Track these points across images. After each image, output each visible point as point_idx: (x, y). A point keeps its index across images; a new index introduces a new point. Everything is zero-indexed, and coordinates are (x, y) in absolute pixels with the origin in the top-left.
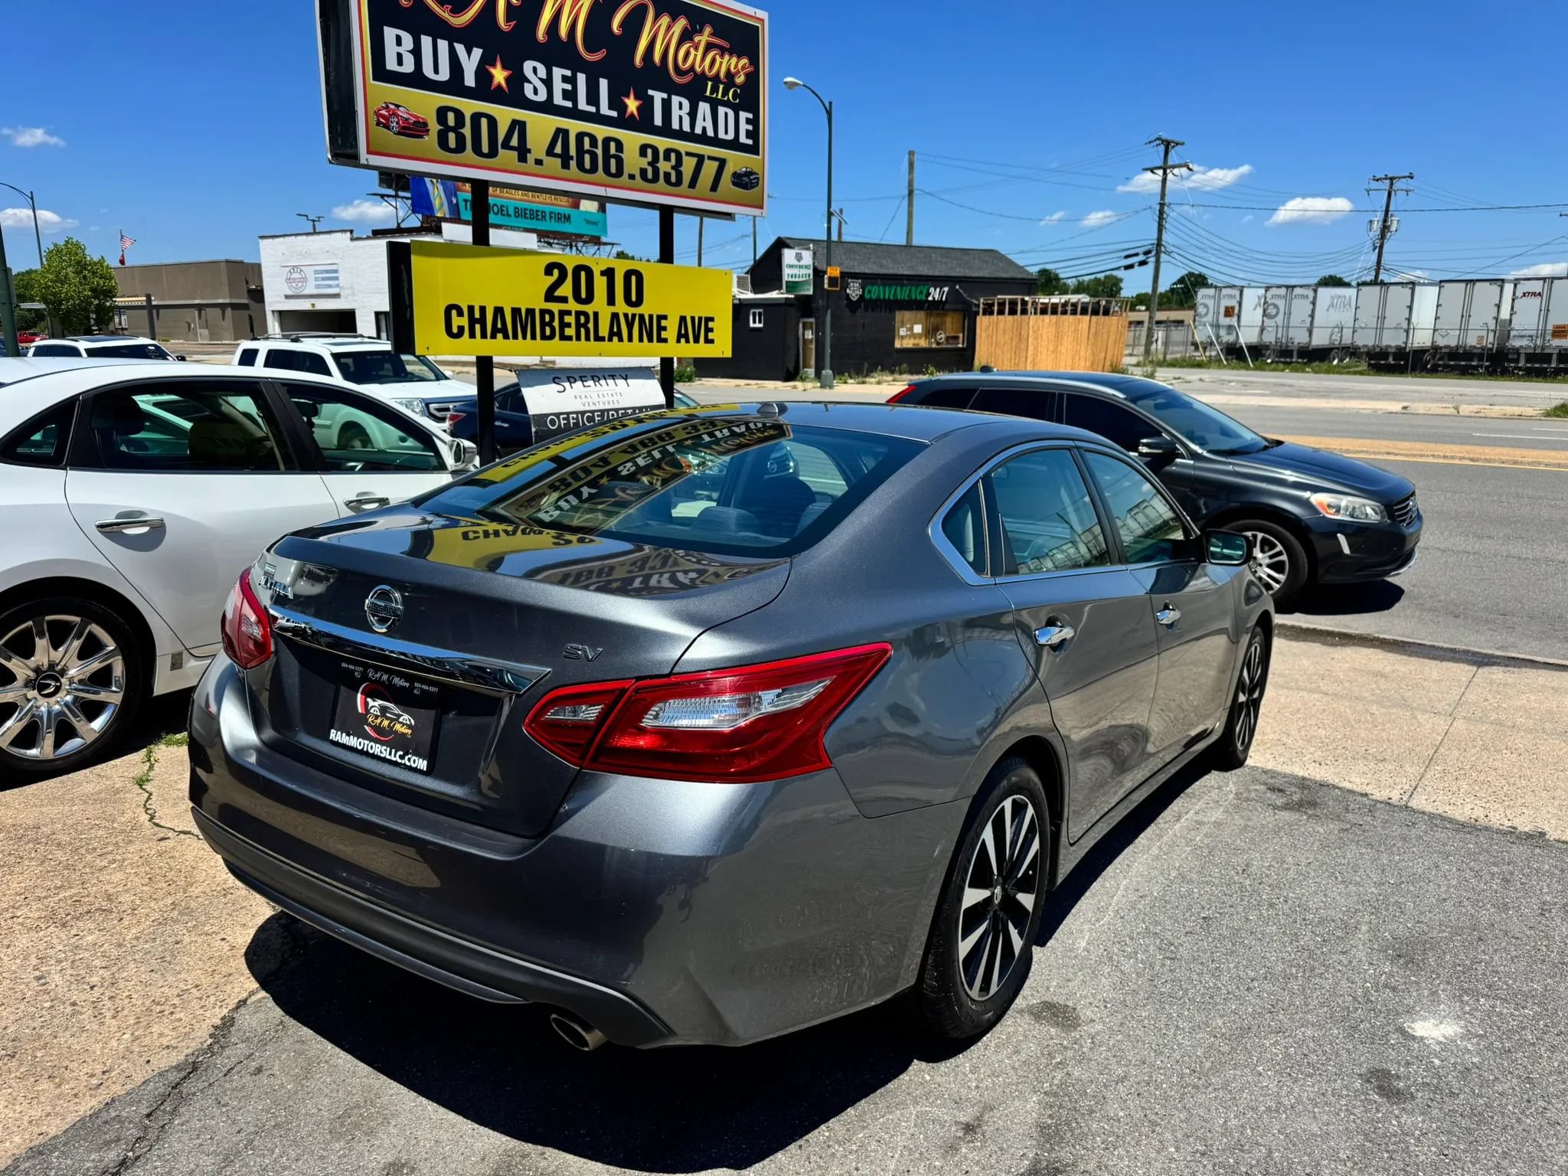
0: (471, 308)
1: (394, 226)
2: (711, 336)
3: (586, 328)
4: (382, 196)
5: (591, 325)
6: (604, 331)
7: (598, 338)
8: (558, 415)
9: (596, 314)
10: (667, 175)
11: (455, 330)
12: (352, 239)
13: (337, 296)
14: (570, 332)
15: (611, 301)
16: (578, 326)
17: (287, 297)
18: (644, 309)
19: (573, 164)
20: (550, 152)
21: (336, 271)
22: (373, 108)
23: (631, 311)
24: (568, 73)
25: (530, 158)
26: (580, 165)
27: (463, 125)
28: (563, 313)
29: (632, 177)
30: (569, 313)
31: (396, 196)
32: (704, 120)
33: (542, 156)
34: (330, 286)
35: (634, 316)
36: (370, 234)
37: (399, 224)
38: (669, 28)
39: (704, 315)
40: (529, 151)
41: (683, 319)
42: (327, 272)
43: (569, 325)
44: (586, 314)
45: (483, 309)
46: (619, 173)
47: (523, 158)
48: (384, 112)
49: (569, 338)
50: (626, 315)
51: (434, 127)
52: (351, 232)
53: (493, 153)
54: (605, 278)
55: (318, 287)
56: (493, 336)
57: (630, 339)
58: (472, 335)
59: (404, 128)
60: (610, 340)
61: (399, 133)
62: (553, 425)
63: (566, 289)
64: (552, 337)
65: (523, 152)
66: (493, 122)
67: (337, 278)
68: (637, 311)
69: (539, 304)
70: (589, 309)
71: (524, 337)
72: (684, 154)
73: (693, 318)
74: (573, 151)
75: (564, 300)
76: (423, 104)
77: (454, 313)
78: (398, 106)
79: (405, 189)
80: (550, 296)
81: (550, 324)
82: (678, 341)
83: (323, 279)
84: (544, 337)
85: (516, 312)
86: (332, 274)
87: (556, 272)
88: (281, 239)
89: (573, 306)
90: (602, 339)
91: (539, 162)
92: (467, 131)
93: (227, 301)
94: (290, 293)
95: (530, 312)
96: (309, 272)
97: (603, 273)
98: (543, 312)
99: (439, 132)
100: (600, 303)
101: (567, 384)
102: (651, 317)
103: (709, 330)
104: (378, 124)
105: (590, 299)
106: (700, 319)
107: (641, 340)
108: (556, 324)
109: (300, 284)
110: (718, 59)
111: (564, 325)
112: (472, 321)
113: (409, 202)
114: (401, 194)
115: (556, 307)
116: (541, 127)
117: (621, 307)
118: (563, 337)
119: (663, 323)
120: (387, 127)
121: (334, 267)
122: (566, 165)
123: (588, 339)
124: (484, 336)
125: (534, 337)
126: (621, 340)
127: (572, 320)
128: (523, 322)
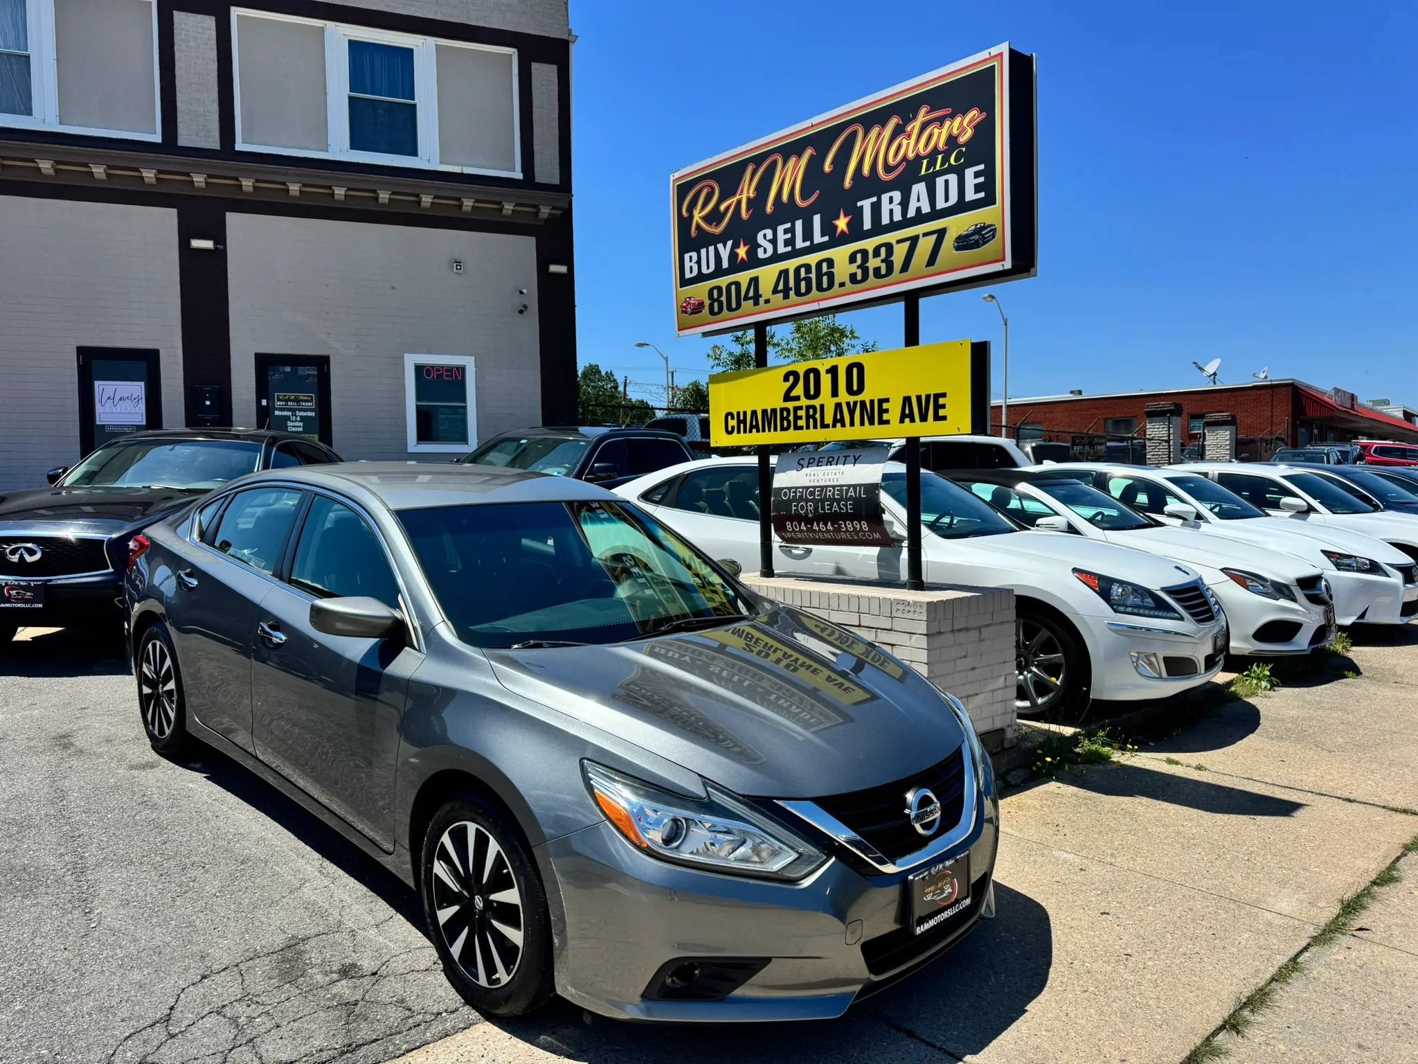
0: (738, 413)
2: (942, 412)
3: (814, 417)
5: (818, 416)
6: (829, 419)
7: (824, 426)
8: (790, 489)
9: (822, 406)
10: (877, 271)
11: (730, 429)
14: (802, 423)
15: (835, 393)
16: (808, 417)
18: (866, 396)
19: (792, 293)
20: (775, 291)
22: (680, 304)
23: (852, 399)
24: (789, 225)
25: (761, 300)
26: (798, 293)
27: (722, 294)
28: (796, 409)
29: (842, 285)
30: (801, 408)
33: (769, 295)
35: (855, 403)
39: (932, 392)
40: (761, 296)
41: (907, 400)
43: (801, 418)
44: (814, 407)
45: (745, 413)
46: (831, 285)
47: (756, 303)
48: (685, 304)
49: (801, 428)
50: (848, 404)
51: (707, 303)
53: (739, 305)
54: (829, 375)
56: (751, 432)
57: (852, 424)
58: (739, 432)
59: (693, 310)
60: (834, 426)
61: (691, 314)
62: (785, 496)
63: (799, 390)
64: (788, 428)
65: (756, 299)
66: (738, 284)
68: (859, 398)
69: (779, 403)
70: (816, 403)
71: (769, 430)
72: (894, 243)
73: (919, 398)
74: (792, 284)
75: (797, 398)
76: (703, 291)
77: (729, 417)
78: (690, 298)
80: (787, 397)
81: (787, 419)
82: (902, 421)
84: (783, 429)
85: (765, 412)
87: (791, 378)
89: (804, 402)
90: (827, 426)
91: (767, 301)
92: (724, 298)
95: (774, 411)
97: (828, 372)
98: (782, 410)
99: (710, 305)
102: (872, 402)
103: (938, 407)
104: (682, 312)
105: (817, 393)
106: (928, 397)
107: (862, 424)
108: (791, 418)
110: (936, 131)
111: (797, 418)
112: (739, 422)
115: (790, 405)
116: (769, 275)
117: (844, 397)
118: (797, 428)
119: (885, 406)
120: (686, 312)
122: (786, 297)
123: (815, 427)
124: (745, 431)
125: (775, 430)
126: (843, 424)
127: (802, 413)
128: (769, 419)
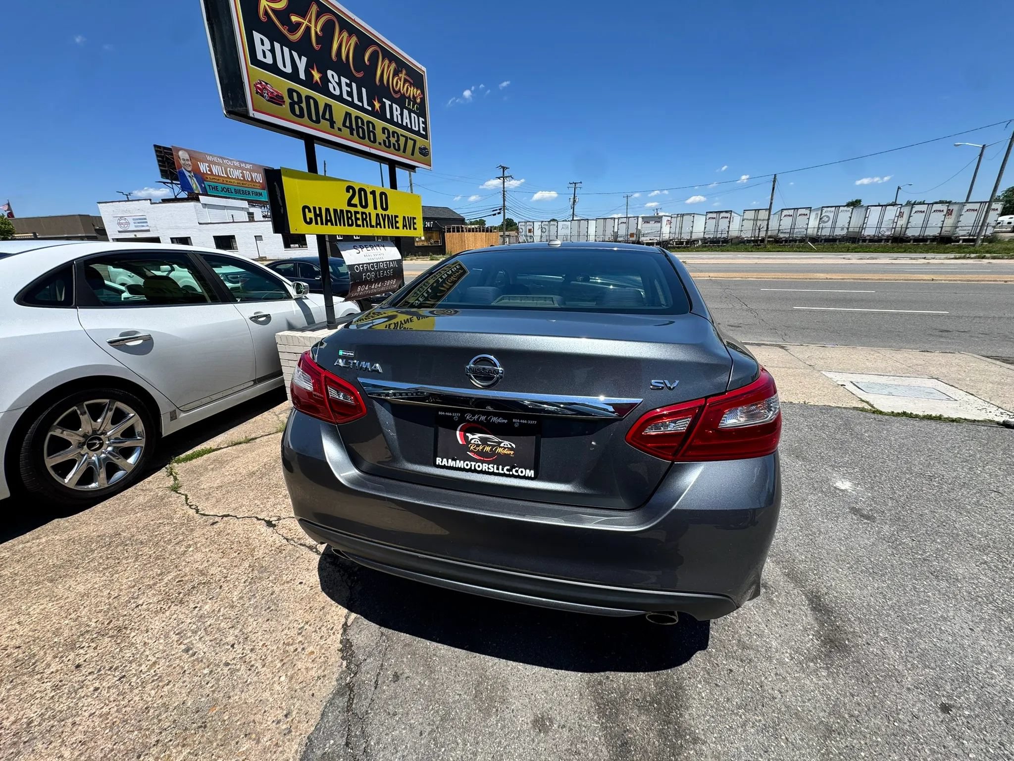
0: (315, 208)
1: (174, 197)
2: (415, 226)
3: (366, 221)
4: (164, 183)
5: (368, 219)
6: (374, 223)
7: (372, 226)
8: (359, 265)
9: (370, 214)
10: (394, 145)
11: (308, 220)
12: (151, 203)
13: (149, 231)
14: (359, 222)
15: (375, 208)
16: (363, 220)
17: (119, 232)
18: (389, 212)
19: (354, 133)
20: (344, 125)
21: (145, 219)
22: (253, 83)
23: (384, 213)
24: (348, 82)
25: (336, 126)
26: (358, 134)
27: (302, 103)
28: (356, 213)
29: (380, 144)
30: (358, 213)
31: (172, 183)
32: (406, 118)
33: (341, 127)
34: (143, 226)
35: (385, 215)
36: (161, 201)
37: (176, 196)
38: (389, 67)
39: (412, 216)
40: (335, 122)
41: (404, 218)
42: (140, 219)
43: (359, 219)
44: (365, 213)
45: (320, 209)
46: (374, 141)
47: (332, 127)
48: (259, 86)
49: (359, 226)
50: (382, 215)
51: (287, 101)
52: (150, 200)
53: (318, 121)
54: (372, 195)
55: (136, 226)
56: (326, 224)
57: (385, 227)
58: (317, 223)
59: (271, 97)
60: (377, 227)
61: (268, 101)
62: (357, 269)
63: (356, 201)
64: (352, 225)
65: (332, 123)
66: (316, 103)
67: (146, 222)
68: (386, 213)
69: (346, 208)
70: (367, 211)
71: (340, 225)
72: (400, 135)
73: (408, 217)
74: (354, 127)
75: (355, 206)
76: (281, 85)
77: (307, 210)
78: (267, 84)
79: (177, 179)
80: (349, 203)
81: (351, 218)
82: (403, 229)
83: (139, 223)
84: (349, 225)
85: (335, 211)
86: (143, 220)
87: (351, 191)
88: (111, 204)
89: (359, 209)
90: (374, 227)
91: (340, 129)
92: (304, 105)
93: (84, 235)
94: (121, 230)
95: (342, 211)
96: (130, 220)
97: (371, 193)
98: (348, 212)
99: (290, 103)
100: (370, 209)
101: (360, 249)
102: (392, 216)
103: (414, 224)
104: (257, 93)
105: (366, 206)
106: (411, 218)
107: (389, 228)
108: (353, 218)
109: (126, 226)
110: (409, 88)
111: (357, 219)
112: (316, 215)
113: (180, 186)
114: (174, 182)
115: (352, 209)
116: (340, 110)
117: (380, 211)
118: (356, 225)
119: (397, 219)
120: (262, 95)
121: (144, 217)
122: (352, 134)
123: (367, 225)
124: (322, 224)
125: (344, 225)
126: (381, 227)
127: (359, 216)
128: (339, 217)
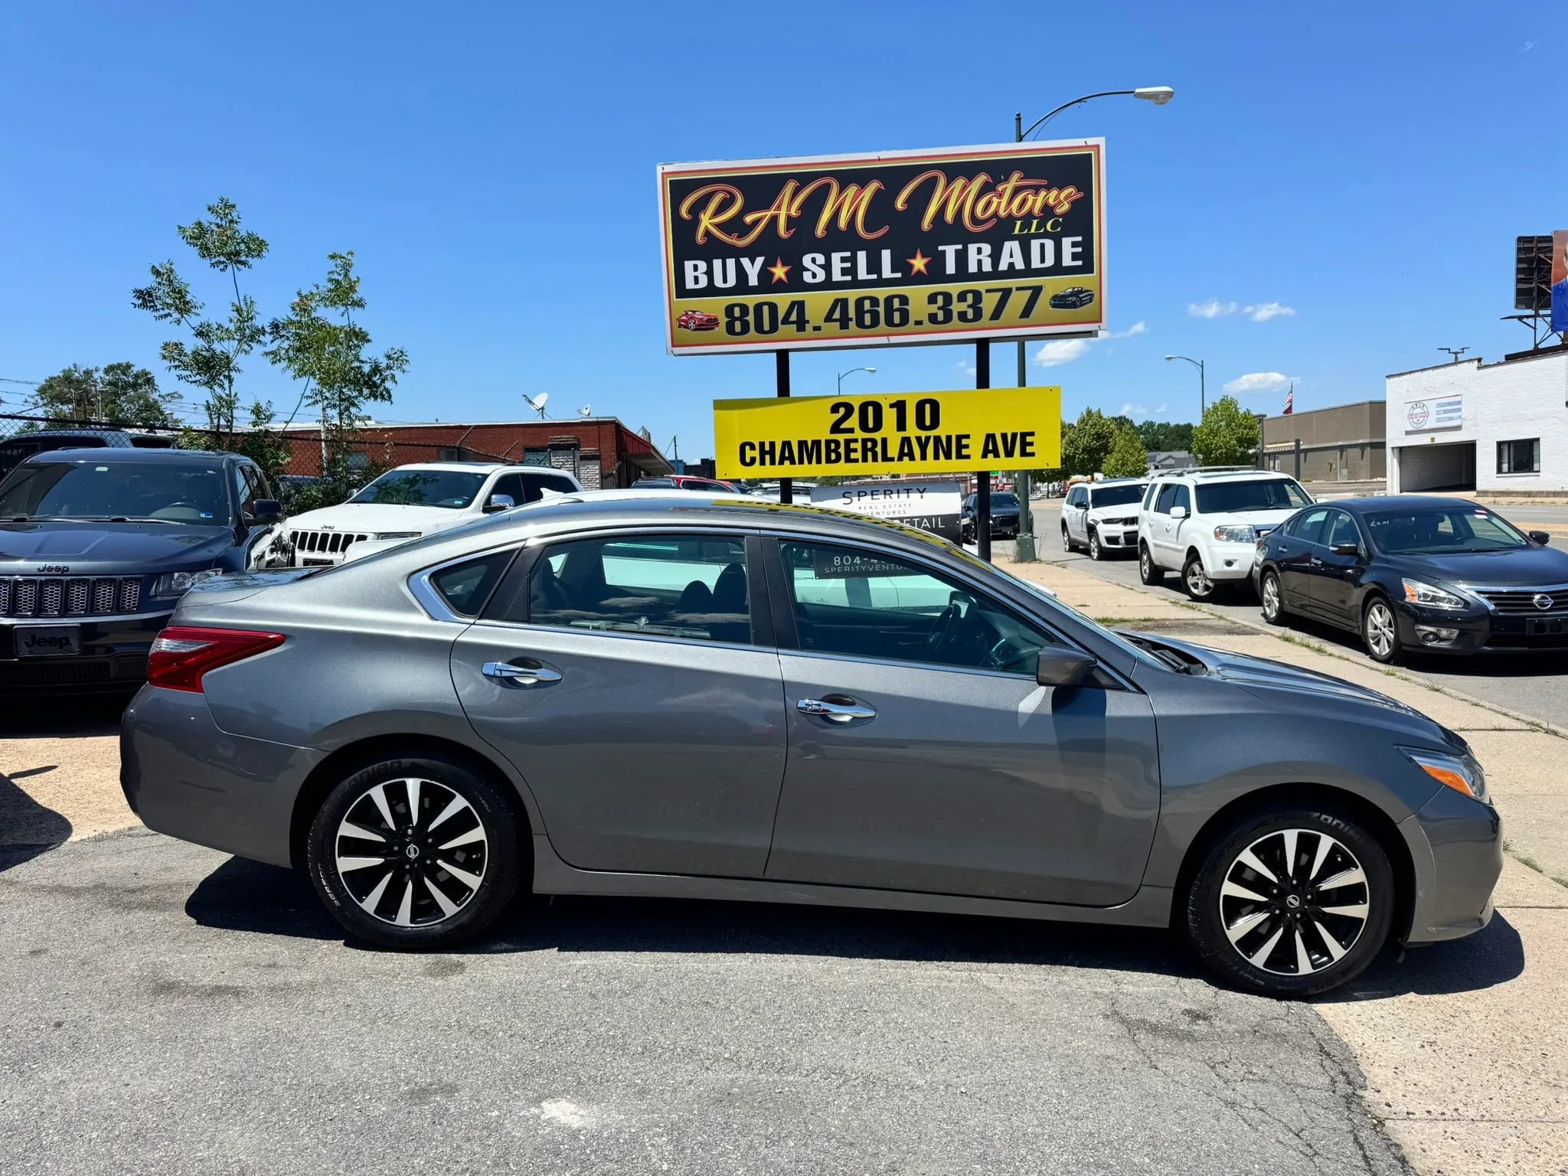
0: (762, 444)
1: (1531, 348)
2: (1029, 449)
3: (873, 451)
4: (1520, 318)
5: (879, 449)
6: (893, 451)
7: (886, 459)
9: (884, 441)
10: (962, 316)
11: (748, 460)
12: (1479, 368)
13: (1459, 428)
14: (856, 455)
15: (901, 426)
16: (865, 450)
17: (1408, 433)
18: (941, 431)
19: (852, 324)
20: (829, 318)
21: (1459, 403)
22: (676, 316)
23: (923, 434)
24: (848, 254)
25: (809, 326)
26: (860, 323)
27: (747, 314)
28: (848, 442)
29: (919, 323)
30: (856, 441)
31: (1534, 317)
32: (1011, 256)
33: (820, 322)
34: (1451, 419)
35: (928, 438)
36: (1503, 360)
37: (1536, 345)
38: (964, 187)
39: (1019, 431)
40: (808, 322)
41: (990, 437)
42: (1450, 404)
43: (855, 450)
44: (873, 440)
45: (772, 444)
46: (905, 320)
47: (802, 328)
48: (684, 318)
49: (856, 461)
50: (919, 439)
51: (723, 320)
52: (1479, 360)
53: (774, 329)
54: (894, 410)
55: (1439, 420)
56: (781, 464)
57: (924, 457)
58: (763, 463)
59: (699, 325)
60: (900, 459)
61: (695, 330)
63: (853, 422)
64: (838, 460)
65: (801, 324)
66: (773, 307)
67: (1459, 410)
68: (932, 433)
69: (824, 435)
70: (877, 436)
71: (810, 462)
72: (983, 292)
73: (1004, 436)
74: (852, 314)
75: (851, 431)
76: (715, 306)
77: (747, 448)
78: (694, 312)
79: (1546, 306)
80: (836, 428)
81: (836, 451)
82: (984, 456)
83: (1445, 412)
84: (829, 461)
85: (802, 443)
86: (1455, 406)
87: (842, 411)
88: (1408, 376)
89: (860, 434)
90: (892, 459)
91: (817, 328)
92: (751, 318)
94: (1410, 428)
95: (817, 443)
96: (1432, 407)
97: (892, 406)
98: (828, 442)
99: (727, 323)
100: (889, 430)
101: (855, 499)
102: (949, 438)
103: (1026, 444)
104: (680, 326)
105: (878, 425)
106: (1014, 435)
107: (936, 457)
108: (842, 450)
109: (1421, 419)
110: (1031, 198)
111: (850, 451)
112: (763, 453)
113: (1549, 319)
114: (1541, 312)
115: (841, 438)
116: (818, 303)
117: (912, 431)
118: (848, 460)
119: (965, 442)
120: (686, 327)
121: (1458, 399)
122: (845, 326)
123: (875, 459)
124: (773, 462)
125: (819, 462)
126: (912, 458)
127: (858, 446)
128: (809, 451)
